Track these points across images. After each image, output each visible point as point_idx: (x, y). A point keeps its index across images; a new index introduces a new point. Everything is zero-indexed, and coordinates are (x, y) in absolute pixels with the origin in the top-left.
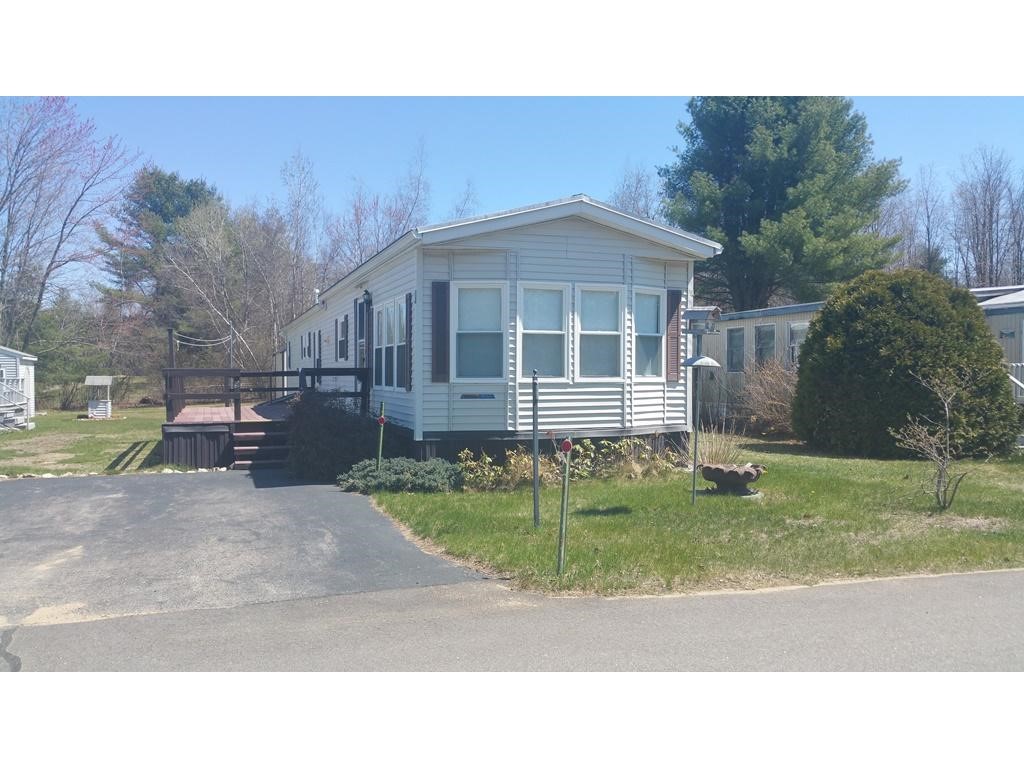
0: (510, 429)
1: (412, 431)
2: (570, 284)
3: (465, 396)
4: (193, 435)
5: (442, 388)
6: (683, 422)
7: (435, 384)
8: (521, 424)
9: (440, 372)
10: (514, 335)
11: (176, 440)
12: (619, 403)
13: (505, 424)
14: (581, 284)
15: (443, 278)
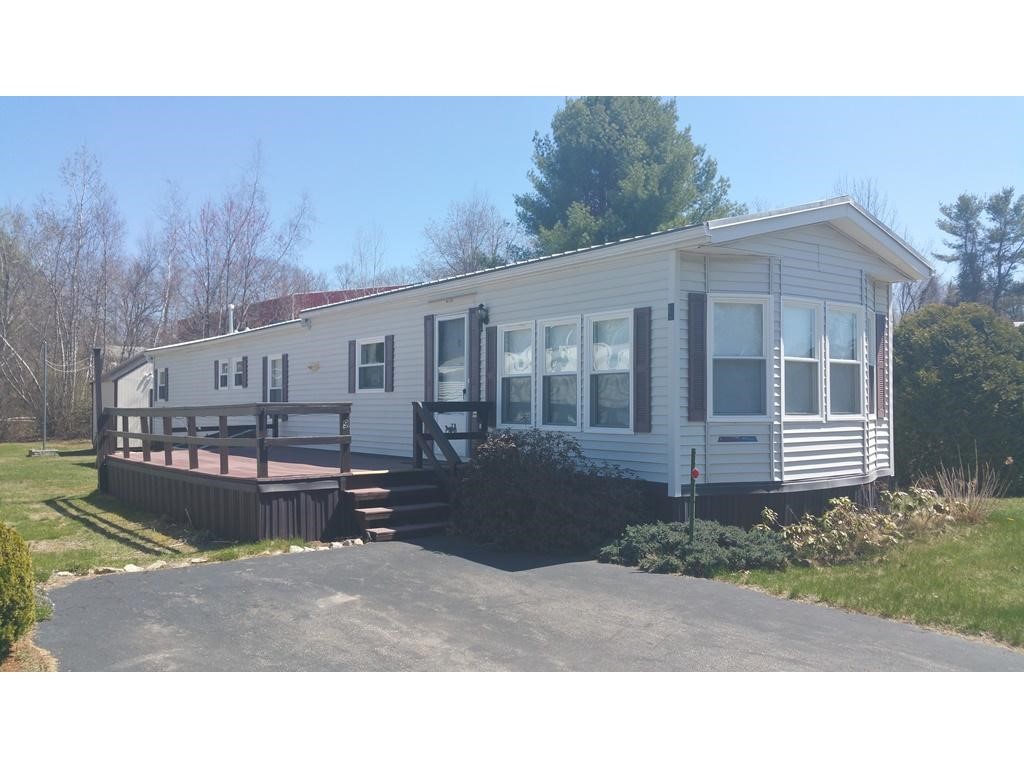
0: (777, 479)
1: (665, 486)
2: (822, 302)
3: (723, 439)
4: (296, 494)
5: (697, 428)
6: (886, 464)
7: (692, 424)
8: (788, 473)
9: (696, 410)
10: (778, 362)
11: (275, 502)
12: (859, 445)
13: (771, 474)
14: (832, 303)
15: (698, 288)
